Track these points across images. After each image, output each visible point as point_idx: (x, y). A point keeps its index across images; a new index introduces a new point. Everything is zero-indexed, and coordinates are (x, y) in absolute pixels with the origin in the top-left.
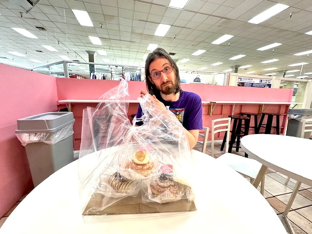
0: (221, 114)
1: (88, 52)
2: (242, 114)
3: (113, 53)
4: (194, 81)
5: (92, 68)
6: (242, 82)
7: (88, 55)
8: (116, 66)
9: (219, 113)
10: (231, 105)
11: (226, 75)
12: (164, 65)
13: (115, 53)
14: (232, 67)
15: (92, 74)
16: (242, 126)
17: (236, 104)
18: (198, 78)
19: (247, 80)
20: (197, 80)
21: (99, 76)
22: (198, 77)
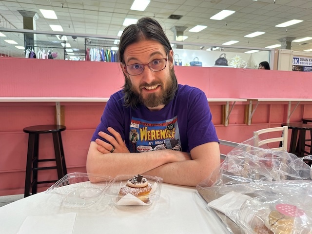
0: (268, 122)
1: (22, 12)
2: (305, 121)
3: (68, 14)
4: (217, 63)
5: (29, 41)
6: (299, 64)
7: (22, 18)
8: (74, 37)
9: (264, 119)
10: (285, 105)
11: (273, 53)
12: (152, 54)
13: (72, 15)
14: (281, 41)
15: (28, 52)
16: (306, 143)
17: (294, 104)
18: (223, 59)
19: (308, 62)
20: (222, 61)
21: (42, 54)
22: (222, 56)
